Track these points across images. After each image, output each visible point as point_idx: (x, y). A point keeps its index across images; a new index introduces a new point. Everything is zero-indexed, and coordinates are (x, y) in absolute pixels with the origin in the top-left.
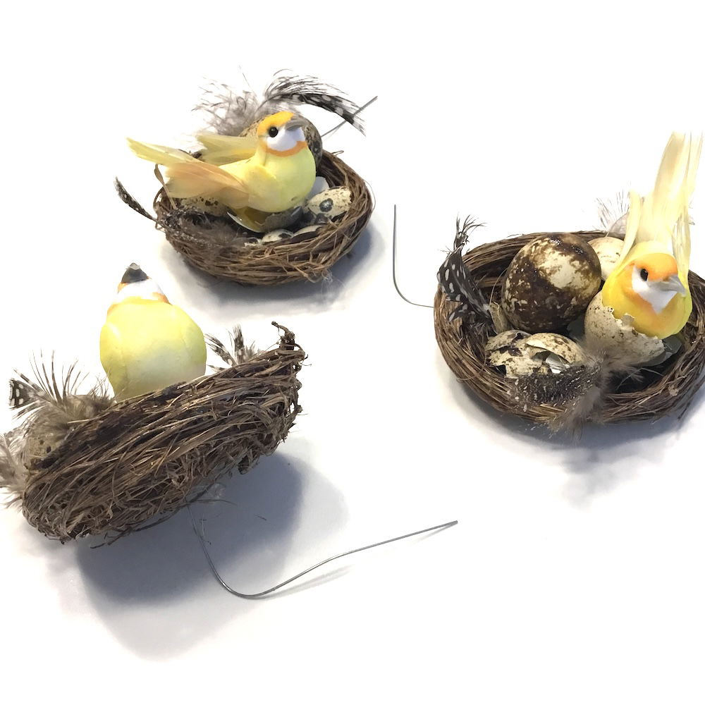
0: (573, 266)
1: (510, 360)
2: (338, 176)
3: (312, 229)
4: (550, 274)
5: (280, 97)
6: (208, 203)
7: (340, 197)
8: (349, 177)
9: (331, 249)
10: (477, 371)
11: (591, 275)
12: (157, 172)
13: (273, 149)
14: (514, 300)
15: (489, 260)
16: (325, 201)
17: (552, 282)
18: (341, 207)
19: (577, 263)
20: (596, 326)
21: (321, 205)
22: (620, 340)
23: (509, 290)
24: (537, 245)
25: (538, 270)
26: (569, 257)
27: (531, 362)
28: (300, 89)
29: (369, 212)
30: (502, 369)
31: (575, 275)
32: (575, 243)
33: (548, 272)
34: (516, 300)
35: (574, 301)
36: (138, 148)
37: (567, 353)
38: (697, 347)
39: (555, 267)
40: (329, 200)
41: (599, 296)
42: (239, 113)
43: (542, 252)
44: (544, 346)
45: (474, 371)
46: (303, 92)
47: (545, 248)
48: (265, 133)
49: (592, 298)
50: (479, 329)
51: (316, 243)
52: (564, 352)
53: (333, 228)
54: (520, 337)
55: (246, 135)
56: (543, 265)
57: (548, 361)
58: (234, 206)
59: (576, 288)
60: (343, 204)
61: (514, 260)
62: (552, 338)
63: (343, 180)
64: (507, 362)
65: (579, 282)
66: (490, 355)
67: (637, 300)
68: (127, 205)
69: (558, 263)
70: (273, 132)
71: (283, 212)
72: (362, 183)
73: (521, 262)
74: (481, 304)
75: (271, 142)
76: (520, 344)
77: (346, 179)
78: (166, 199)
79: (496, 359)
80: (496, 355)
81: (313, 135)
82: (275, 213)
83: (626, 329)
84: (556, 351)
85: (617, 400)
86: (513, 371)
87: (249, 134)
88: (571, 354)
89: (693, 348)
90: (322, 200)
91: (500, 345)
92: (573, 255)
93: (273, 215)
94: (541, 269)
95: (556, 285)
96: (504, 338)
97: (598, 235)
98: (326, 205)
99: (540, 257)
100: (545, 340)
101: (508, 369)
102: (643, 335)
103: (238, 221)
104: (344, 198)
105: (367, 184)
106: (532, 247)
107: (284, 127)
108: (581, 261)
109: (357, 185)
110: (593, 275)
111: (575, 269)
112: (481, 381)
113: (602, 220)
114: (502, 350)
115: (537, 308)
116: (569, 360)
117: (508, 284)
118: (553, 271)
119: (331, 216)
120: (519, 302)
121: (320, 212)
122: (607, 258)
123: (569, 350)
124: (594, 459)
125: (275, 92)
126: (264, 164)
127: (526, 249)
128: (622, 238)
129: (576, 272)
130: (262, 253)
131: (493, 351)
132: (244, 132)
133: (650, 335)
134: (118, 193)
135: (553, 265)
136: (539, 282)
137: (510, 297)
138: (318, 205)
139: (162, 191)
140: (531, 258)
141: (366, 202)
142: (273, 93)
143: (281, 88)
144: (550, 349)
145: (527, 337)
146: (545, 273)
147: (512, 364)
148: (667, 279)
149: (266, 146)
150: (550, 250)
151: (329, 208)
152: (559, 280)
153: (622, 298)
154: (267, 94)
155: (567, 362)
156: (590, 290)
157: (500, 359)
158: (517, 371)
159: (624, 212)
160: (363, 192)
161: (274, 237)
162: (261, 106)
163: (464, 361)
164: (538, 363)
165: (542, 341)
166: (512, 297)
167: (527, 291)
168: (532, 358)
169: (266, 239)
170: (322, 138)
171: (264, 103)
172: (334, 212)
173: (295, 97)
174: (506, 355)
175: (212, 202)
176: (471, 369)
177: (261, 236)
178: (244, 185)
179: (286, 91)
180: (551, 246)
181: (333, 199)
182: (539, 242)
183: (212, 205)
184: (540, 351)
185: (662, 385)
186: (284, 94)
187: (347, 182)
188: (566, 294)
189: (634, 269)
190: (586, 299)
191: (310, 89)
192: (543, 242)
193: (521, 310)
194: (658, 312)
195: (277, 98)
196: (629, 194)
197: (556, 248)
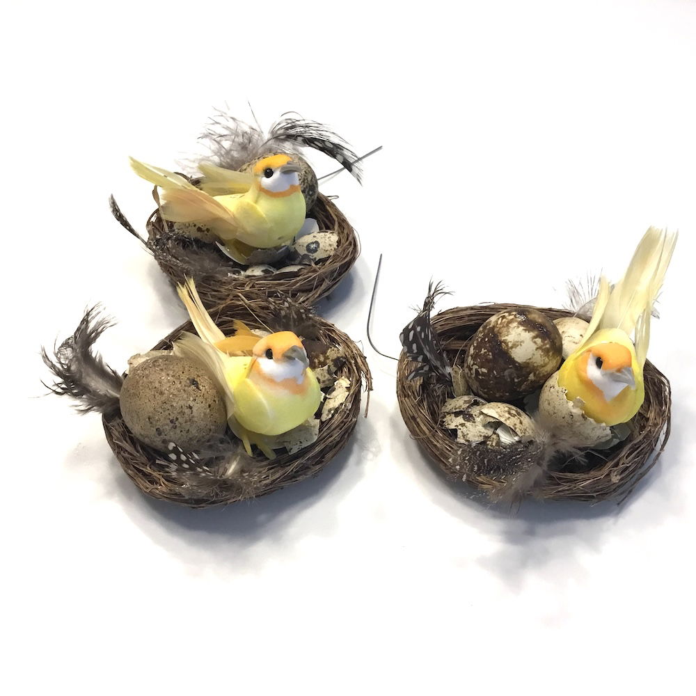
0: (535, 343)
1: (463, 425)
2: (330, 221)
3: (294, 269)
4: (512, 348)
5: (285, 136)
6: (199, 229)
7: (328, 241)
8: (339, 223)
9: (310, 290)
10: (430, 431)
11: (551, 354)
12: (155, 193)
13: (266, 189)
14: (475, 367)
15: (458, 323)
16: (313, 243)
17: (513, 355)
18: (327, 251)
19: (539, 341)
20: (549, 404)
21: (308, 246)
22: (570, 421)
23: (472, 356)
24: (503, 317)
25: (501, 342)
26: (532, 334)
27: (483, 430)
28: (305, 132)
29: (353, 259)
30: (454, 432)
31: (535, 353)
32: (540, 321)
33: (510, 345)
34: (477, 367)
35: (531, 377)
36: (139, 168)
37: (518, 425)
38: (644, 438)
39: (518, 342)
40: (317, 243)
41: (556, 375)
42: (244, 147)
43: (507, 325)
44: (497, 416)
45: (427, 431)
46: (307, 135)
47: (510, 322)
48: (261, 172)
49: (549, 376)
50: (439, 389)
51: (297, 282)
52: (515, 424)
53: (315, 271)
54: (476, 403)
55: (245, 169)
56: (506, 338)
57: (499, 431)
58: (223, 236)
59: (535, 365)
60: (329, 248)
61: (481, 329)
62: (506, 409)
63: (333, 225)
64: (460, 427)
65: (539, 358)
66: (445, 417)
67: (589, 385)
68: (119, 223)
69: (522, 339)
70: (268, 173)
71: (269, 249)
72: (351, 230)
73: (486, 331)
74: (444, 367)
75: (266, 181)
76: (475, 411)
77: (337, 223)
78: (159, 220)
79: (450, 422)
80: (450, 418)
81: (309, 179)
82: (261, 249)
83: (576, 411)
84: (508, 423)
85: (560, 479)
86: (464, 436)
87: (248, 169)
88: (522, 427)
89: (641, 437)
90: (310, 241)
91: (455, 409)
92: (536, 333)
93: (259, 250)
94: (504, 342)
95: (517, 359)
96: (460, 402)
97: (566, 314)
98: (313, 246)
99: (505, 329)
100: (499, 410)
101: (459, 433)
102: (591, 419)
103: (225, 251)
104: (331, 243)
105: (355, 232)
106: (499, 319)
107: (279, 170)
108: (543, 339)
109: (345, 232)
110: (553, 354)
111: (536, 346)
112: (432, 442)
113: (572, 301)
114: (457, 414)
115: (495, 377)
116: (519, 433)
117: (472, 351)
118: (515, 345)
119: (315, 259)
120: (479, 370)
121: (306, 253)
122: (570, 339)
123: (521, 423)
124: (531, 533)
125: (281, 131)
126: (256, 202)
127: (493, 319)
128: (588, 321)
129: (537, 349)
130: (243, 285)
131: (448, 413)
132: (244, 167)
133: (598, 421)
134: (111, 209)
135: (516, 340)
136: (501, 353)
137: (472, 363)
138: (305, 245)
139: (157, 211)
140: (496, 330)
141: (351, 249)
142: (279, 132)
143: (287, 129)
144: (502, 420)
145: (483, 404)
146: (507, 345)
147: (464, 429)
148: (619, 370)
149: (260, 185)
150: (515, 324)
151: (315, 250)
152: (519, 355)
153: (576, 380)
154: (272, 132)
155: (517, 435)
156: (549, 368)
157: (454, 422)
158: (468, 436)
159: (594, 297)
160: (350, 238)
161: (257, 272)
162: (266, 143)
163: (418, 420)
164: (489, 432)
165: (495, 410)
166: (474, 364)
167: (488, 361)
168: (485, 426)
169: (249, 272)
170: (319, 182)
171: (269, 140)
172: (319, 255)
173: (300, 139)
174: (460, 420)
175: (204, 229)
176: (424, 428)
177: (245, 268)
178: (234, 218)
179: (292, 132)
180: (516, 321)
181: (320, 242)
182: (506, 314)
183: (204, 231)
184: (492, 420)
185: (606, 470)
186: (290, 134)
187: (336, 227)
188: (524, 369)
189: (591, 355)
190: (544, 376)
191: (315, 135)
192: (510, 315)
193: (480, 377)
194: (608, 400)
195: (282, 137)
196: (600, 280)
197: (521, 323)
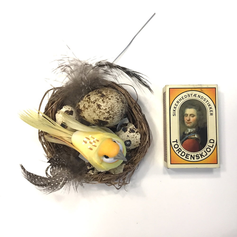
16: (127, 141)
18: (135, 145)
21: (125, 143)
40: (129, 141)
60: (136, 144)
98: (128, 143)
104: (137, 141)
151: (129, 145)
154: (97, 64)
172: (131, 147)
181: (131, 141)
